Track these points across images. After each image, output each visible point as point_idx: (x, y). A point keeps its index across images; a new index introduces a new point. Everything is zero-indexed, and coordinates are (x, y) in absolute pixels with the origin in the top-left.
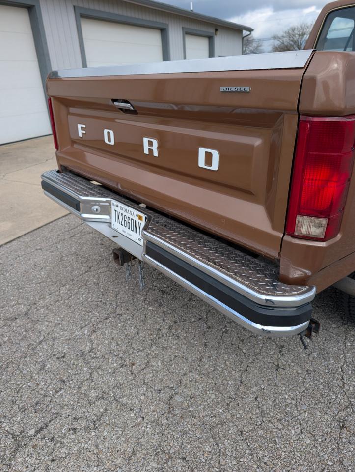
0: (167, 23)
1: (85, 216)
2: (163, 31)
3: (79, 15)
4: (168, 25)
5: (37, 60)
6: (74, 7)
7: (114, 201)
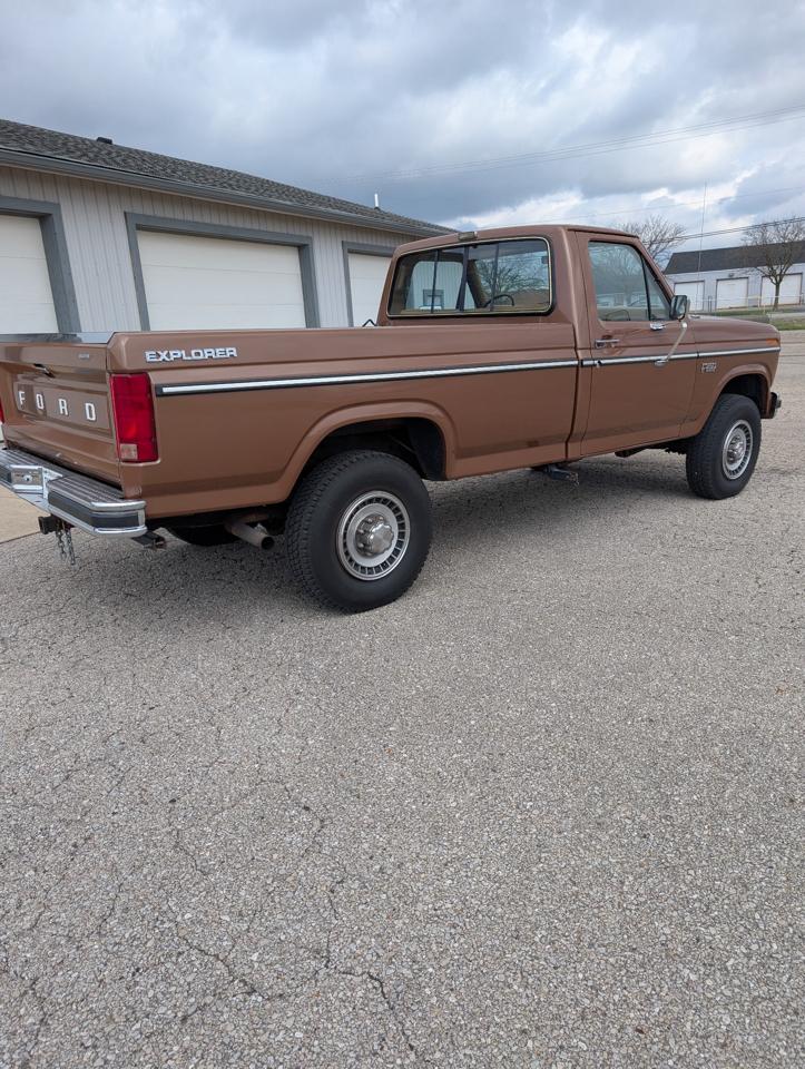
0: (311, 235)
1: (17, 487)
2: (303, 250)
3: (134, 226)
4: (311, 238)
5: (51, 301)
6: (125, 213)
7: (44, 469)
